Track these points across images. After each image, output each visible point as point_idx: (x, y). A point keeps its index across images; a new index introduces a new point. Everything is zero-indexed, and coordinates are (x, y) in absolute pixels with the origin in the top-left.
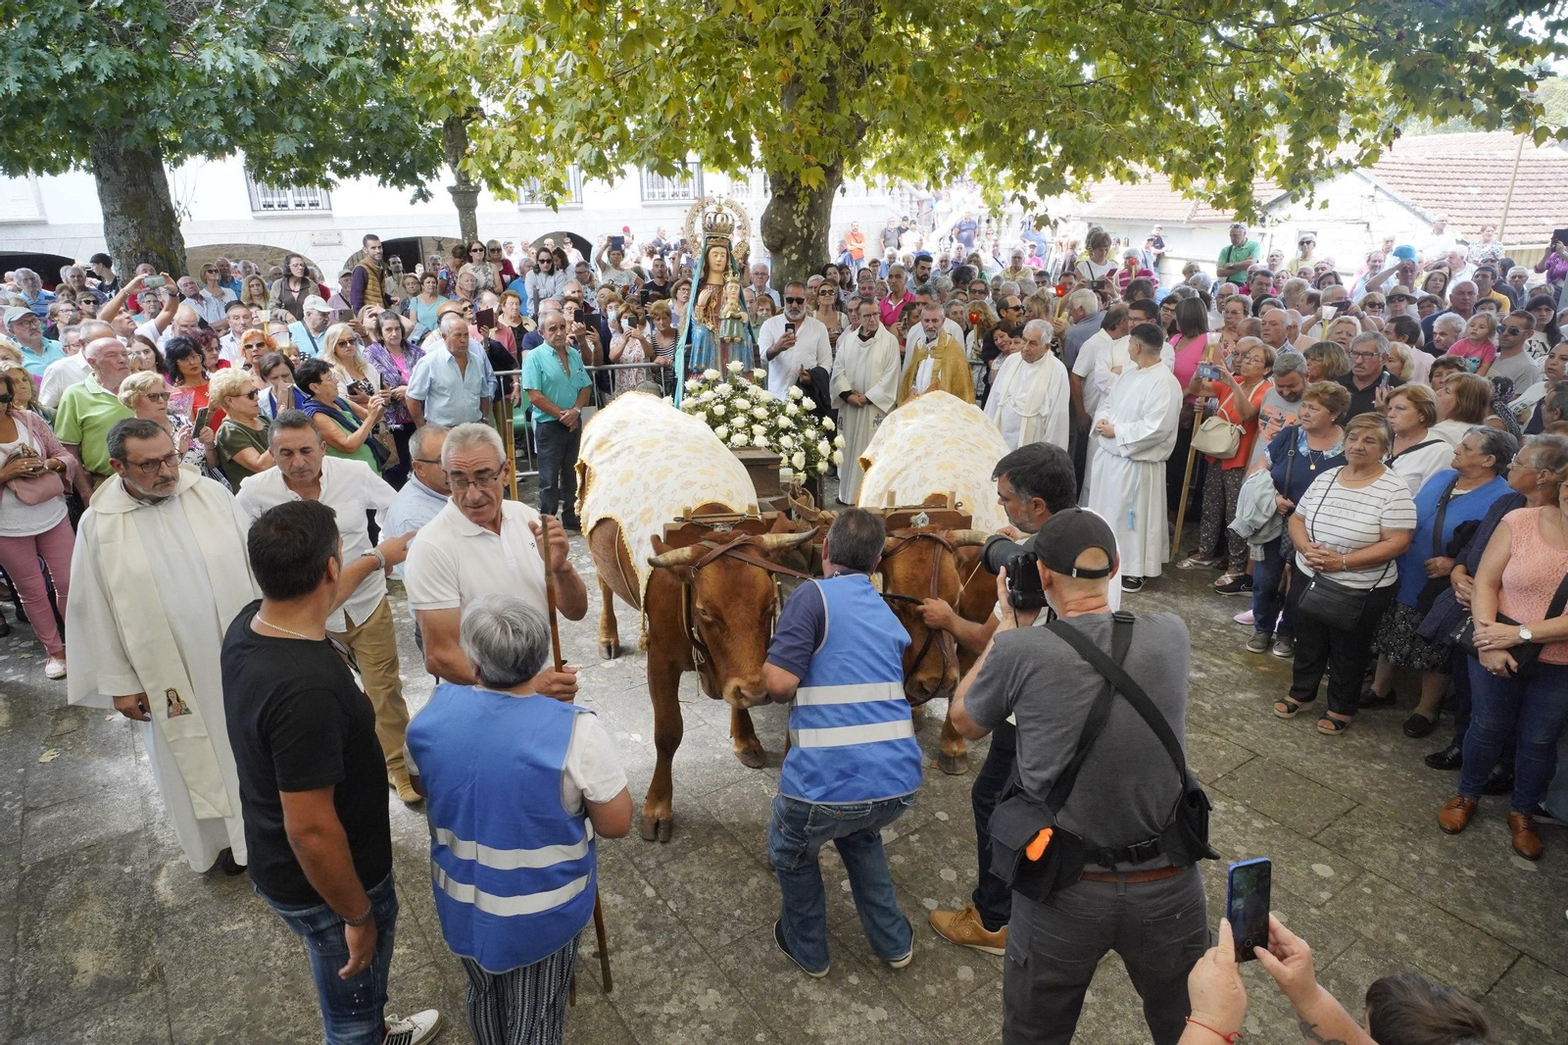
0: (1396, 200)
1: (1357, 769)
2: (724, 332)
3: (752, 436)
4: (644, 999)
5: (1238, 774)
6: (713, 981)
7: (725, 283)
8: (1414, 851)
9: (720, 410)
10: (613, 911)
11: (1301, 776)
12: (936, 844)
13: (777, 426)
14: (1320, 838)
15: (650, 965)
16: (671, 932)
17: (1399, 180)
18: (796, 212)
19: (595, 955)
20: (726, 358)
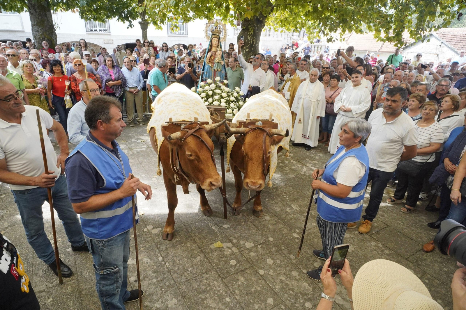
0: (448, 47)
1: (425, 234)
2: (215, 67)
3: (220, 102)
4: (149, 300)
5: (381, 232)
6: (175, 296)
7: (217, 51)
8: (445, 267)
9: (210, 93)
10: (146, 265)
11: (404, 235)
12: (267, 249)
13: (230, 100)
14: (410, 259)
15: (154, 287)
16: (165, 274)
17: (450, 40)
18: (249, 35)
19: (135, 281)
20: (215, 76)
